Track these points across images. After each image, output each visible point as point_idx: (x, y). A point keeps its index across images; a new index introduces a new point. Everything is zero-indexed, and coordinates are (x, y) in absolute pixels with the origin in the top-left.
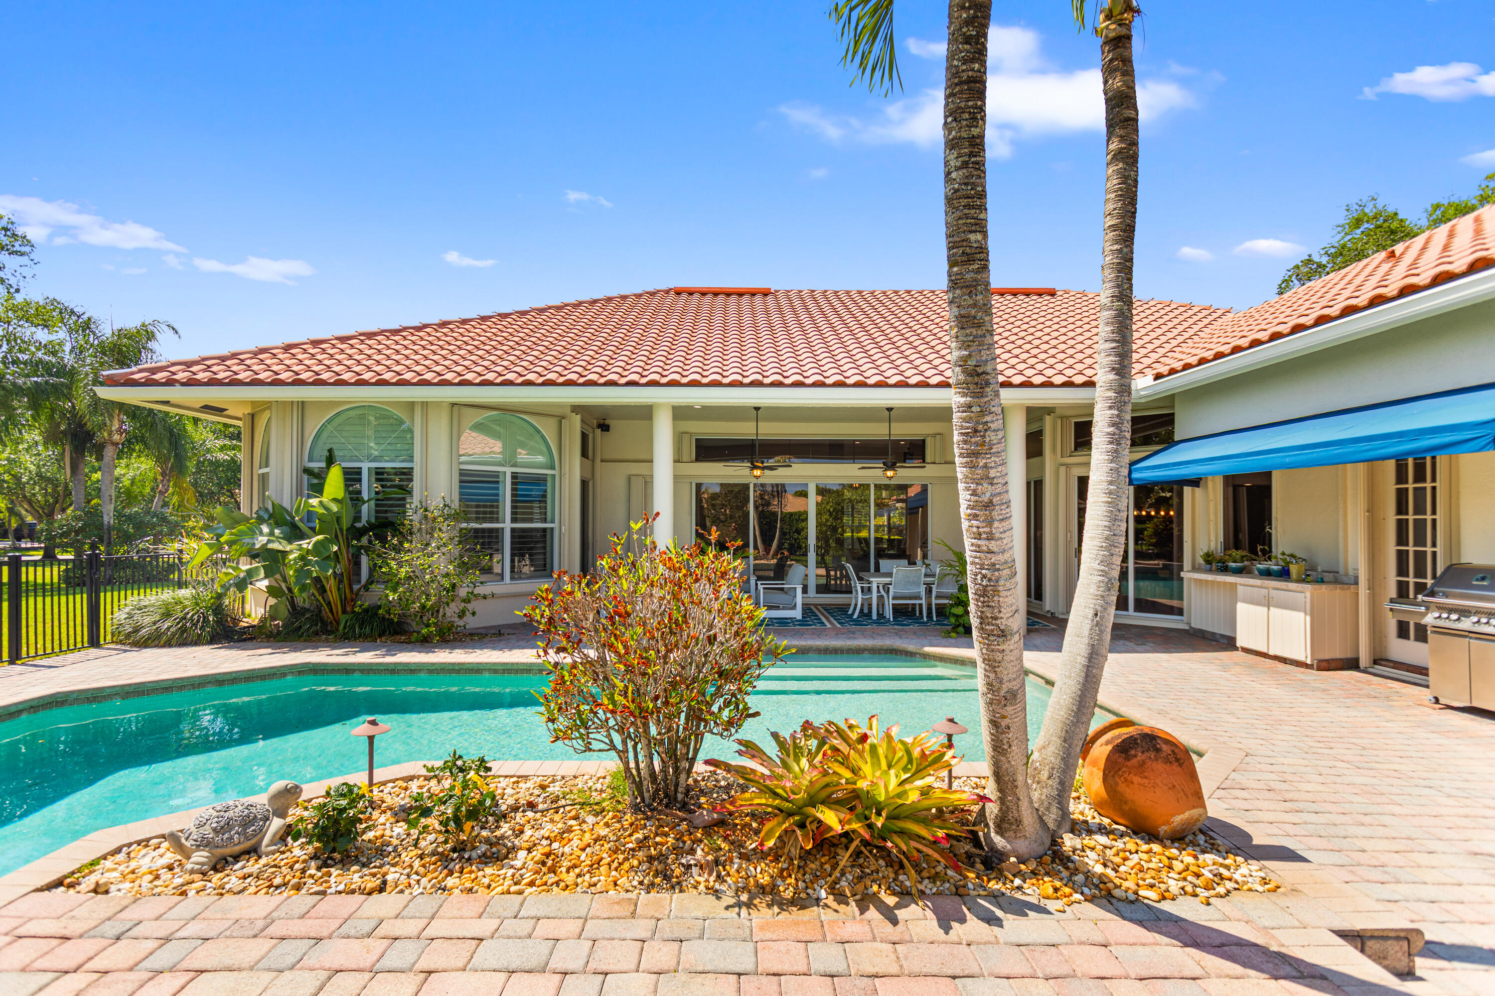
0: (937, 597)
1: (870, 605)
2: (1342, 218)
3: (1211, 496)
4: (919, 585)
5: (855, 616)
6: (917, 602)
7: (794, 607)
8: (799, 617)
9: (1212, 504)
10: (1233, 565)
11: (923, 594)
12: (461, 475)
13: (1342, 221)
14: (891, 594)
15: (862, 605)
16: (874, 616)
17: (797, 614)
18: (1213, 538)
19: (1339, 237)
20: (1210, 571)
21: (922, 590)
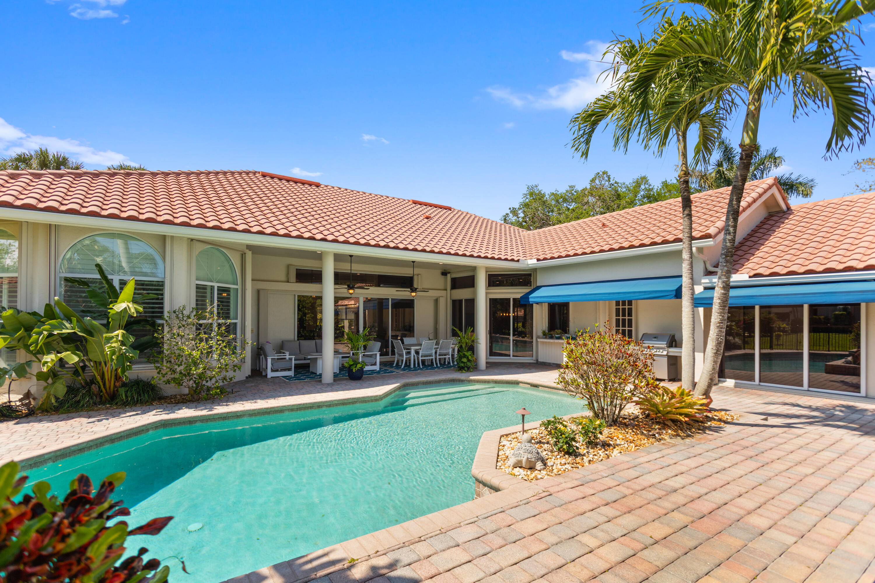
0: (440, 355)
1: (410, 360)
2: (525, 191)
3: (543, 309)
4: (432, 349)
5: (402, 367)
6: (430, 358)
7: (375, 364)
8: (378, 369)
9: (544, 311)
10: (557, 336)
11: (434, 354)
12: (197, 288)
13: (525, 193)
14: (420, 355)
15: (406, 361)
16: (412, 366)
17: (377, 368)
18: (544, 325)
19: (524, 199)
20: (546, 338)
21: (434, 351)
